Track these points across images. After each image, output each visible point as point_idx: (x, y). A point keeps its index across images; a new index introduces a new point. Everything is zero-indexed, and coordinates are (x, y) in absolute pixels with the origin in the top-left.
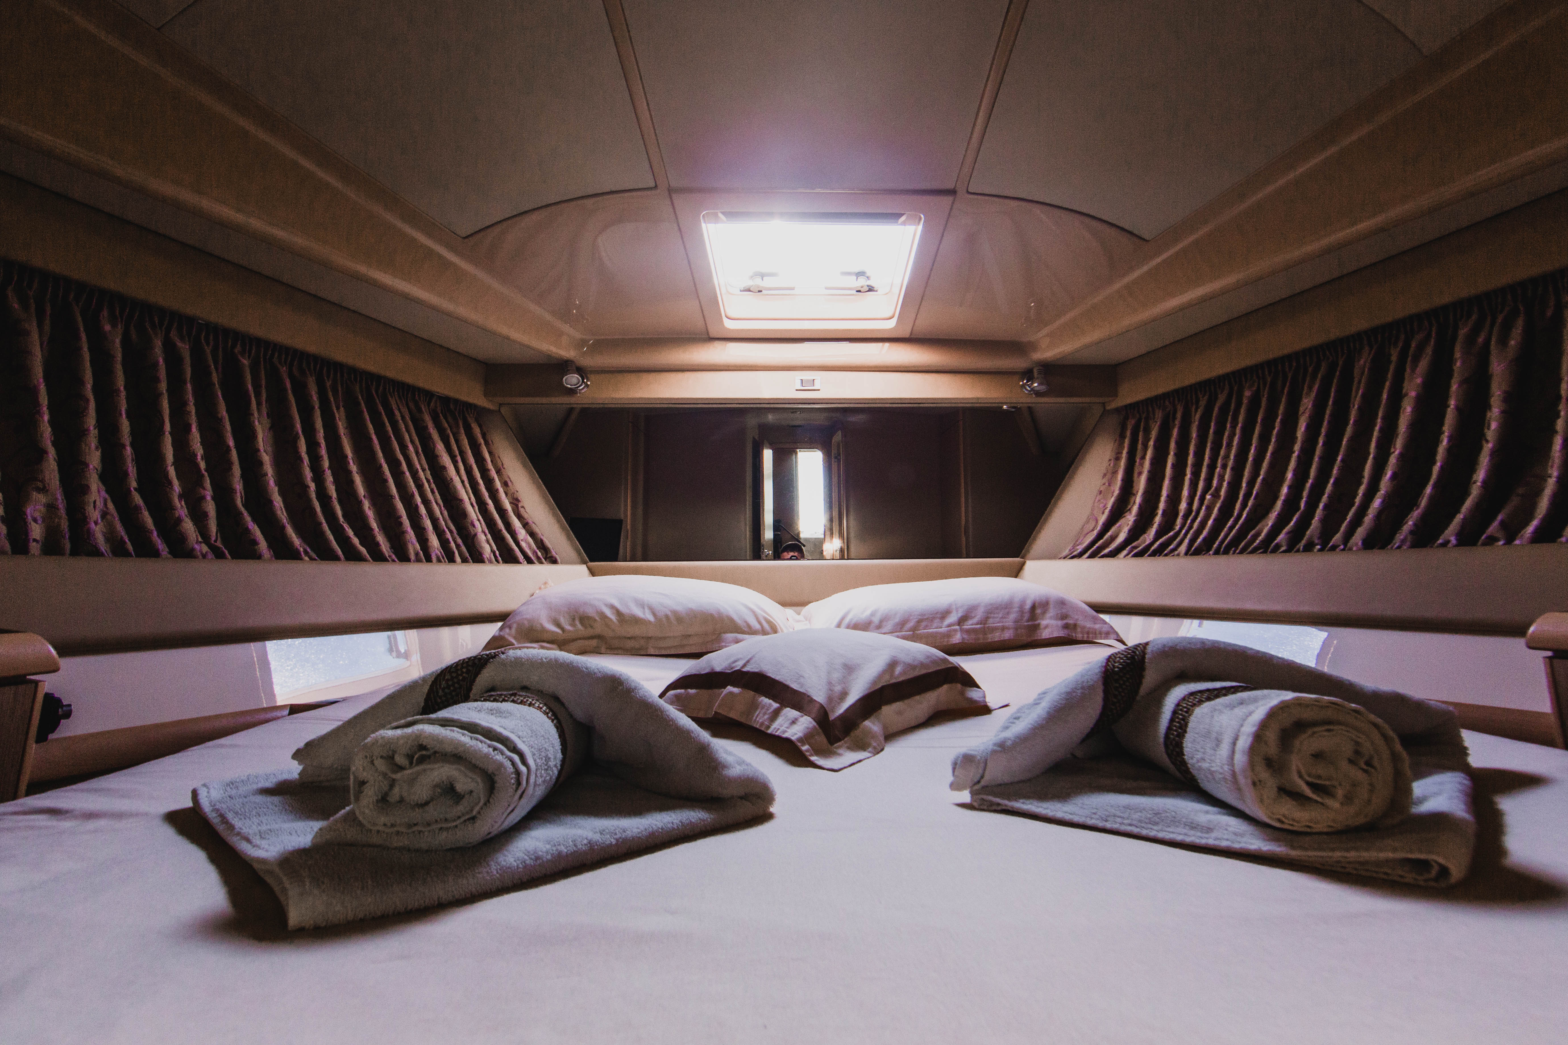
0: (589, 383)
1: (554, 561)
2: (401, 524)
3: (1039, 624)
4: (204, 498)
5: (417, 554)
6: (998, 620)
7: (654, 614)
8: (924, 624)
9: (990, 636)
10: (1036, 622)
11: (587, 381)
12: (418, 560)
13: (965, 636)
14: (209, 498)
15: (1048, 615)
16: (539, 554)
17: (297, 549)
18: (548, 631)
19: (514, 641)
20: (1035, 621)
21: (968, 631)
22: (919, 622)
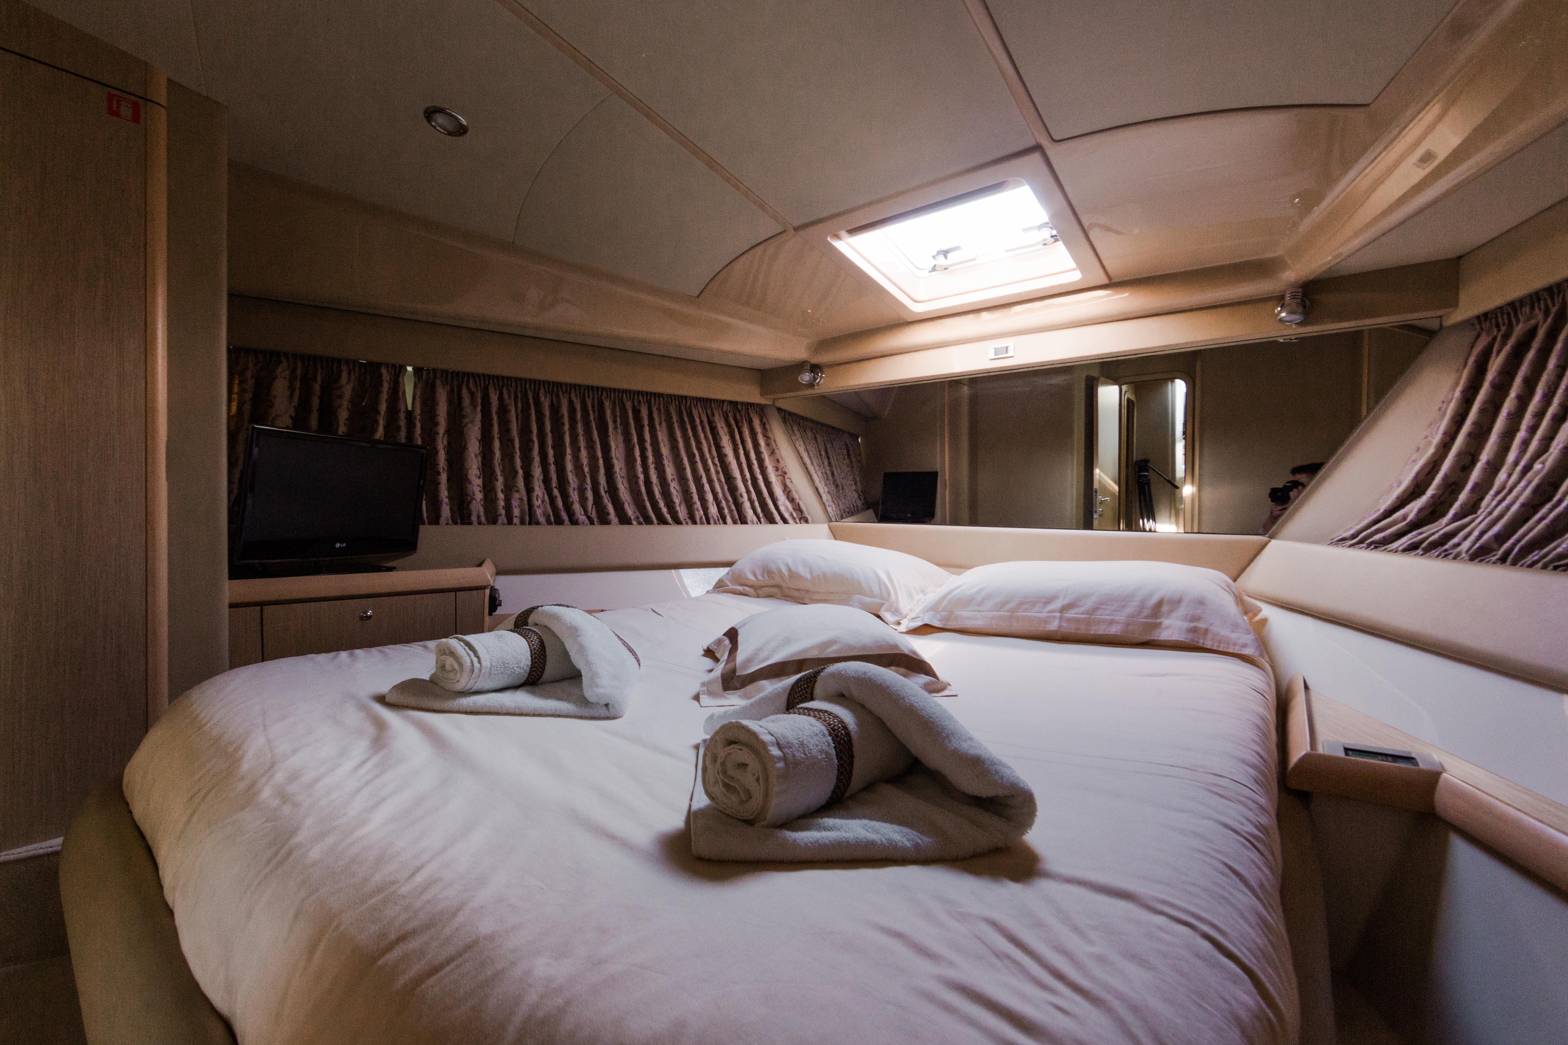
0: (824, 376)
1: (807, 521)
2: (692, 498)
3: (1160, 623)
4: (586, 489)
5: (701, 518)
6: (1108, 612)
7: (811, 573)
8: (1025, 607)
9: (1094, 628)
10: (1159, 621)
11: (822, 374)
12: (702, 523)
13: (1064, 624)
14: (589, 489)
15: (1175, 615)
16: (795, 515)
17: (630, 517)
18: (747, 579)
19: (729, 584)
20: (1156, 619)
21: (1069, 620)
22: (1020, 604)
